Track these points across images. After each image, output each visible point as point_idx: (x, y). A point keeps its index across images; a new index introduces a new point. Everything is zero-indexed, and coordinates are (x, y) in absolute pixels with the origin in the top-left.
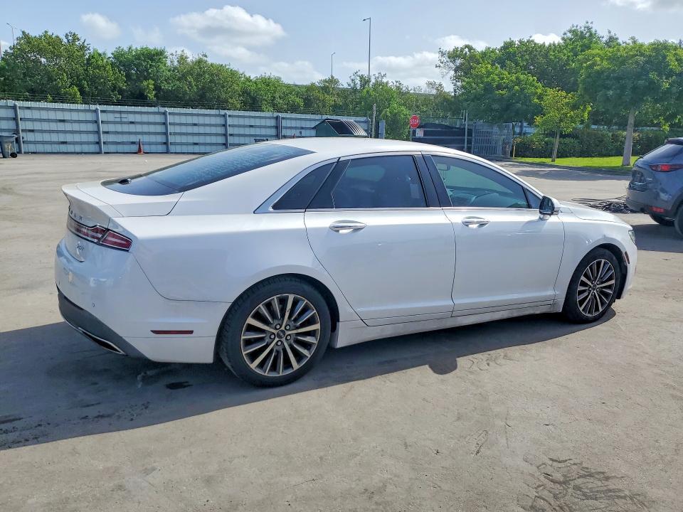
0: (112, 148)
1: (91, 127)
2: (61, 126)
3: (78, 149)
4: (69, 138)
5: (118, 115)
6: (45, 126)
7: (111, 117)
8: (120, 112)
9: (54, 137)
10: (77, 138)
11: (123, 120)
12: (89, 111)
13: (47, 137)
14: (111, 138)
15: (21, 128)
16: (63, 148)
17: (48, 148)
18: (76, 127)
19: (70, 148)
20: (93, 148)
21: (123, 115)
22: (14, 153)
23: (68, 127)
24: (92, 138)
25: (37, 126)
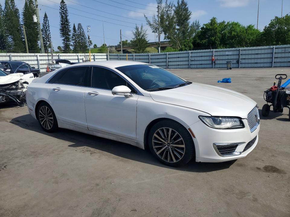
0: (278, 65)
1: (269, 56)
2: (256, 56)
3: (262, 65)
4: (259, 61)
5: (284, 49)
6: (250, 57)
7: (280, 50)
8: (285, 48)
9: (253, 61)
10: (262, 61)
11: (286, 51)
12: (270, 48)
13: (250, 61)
14: (278, 60)
15: (240, 58)
16: (256, 65)
17: (250, 65)
18: (263, 56)
19: (259, 65)
20: (269, 65)
21: (286, 49)
22: (231, 68)
23: (259, 56)
24: (269, 60)
25: (247, 57)
